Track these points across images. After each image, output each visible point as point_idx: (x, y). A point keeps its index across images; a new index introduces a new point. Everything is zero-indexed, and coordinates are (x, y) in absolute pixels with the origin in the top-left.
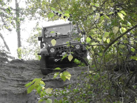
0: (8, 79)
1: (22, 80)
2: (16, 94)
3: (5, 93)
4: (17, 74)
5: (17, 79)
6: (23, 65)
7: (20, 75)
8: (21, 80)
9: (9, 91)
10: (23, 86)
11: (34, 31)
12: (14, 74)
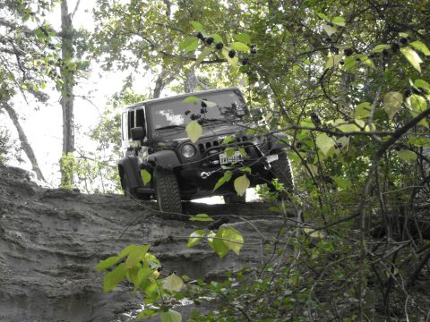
0: (31, 250)
1: (75, 254)
2: (53, 298)
3: (20, 293)
4: (58, 234)
5: (58, 251)
6: (78, 208)
7: (69, 239)
8: (70, 253)
9: (32, 287)
10: (78, 274)
11: (115, 105)
12: (51, 235)
